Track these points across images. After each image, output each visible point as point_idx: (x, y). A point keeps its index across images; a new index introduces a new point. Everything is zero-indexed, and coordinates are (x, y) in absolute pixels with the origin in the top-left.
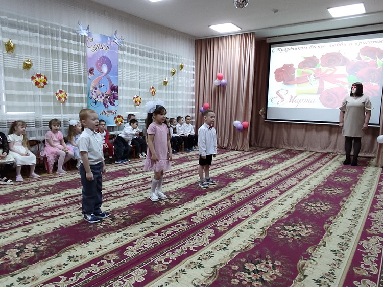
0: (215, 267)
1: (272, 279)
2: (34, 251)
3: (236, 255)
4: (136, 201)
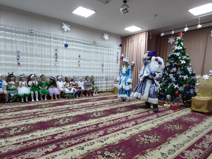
0: (131, 134)
1: (154, 142)
2: (68, 121)
3: (141, 132)
4: (107, 109)
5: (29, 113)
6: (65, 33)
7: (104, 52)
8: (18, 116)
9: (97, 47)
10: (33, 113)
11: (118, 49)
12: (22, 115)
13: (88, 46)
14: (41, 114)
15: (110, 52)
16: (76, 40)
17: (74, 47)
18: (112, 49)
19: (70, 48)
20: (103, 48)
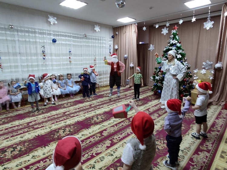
5: (21, 125)
6: (51, 26)
7: (95, 46)
8: (10, 130)
9: (88, 40)
10: (26, 125)
11: (110, 42)
12: (14, 128)
13: (79, 40)
14: (36, 124)
15: (102, 45)
16: (65, 33)
17: (63, 42)
18: (104, 42)
19: (59, 44)
20: (94, 41)
